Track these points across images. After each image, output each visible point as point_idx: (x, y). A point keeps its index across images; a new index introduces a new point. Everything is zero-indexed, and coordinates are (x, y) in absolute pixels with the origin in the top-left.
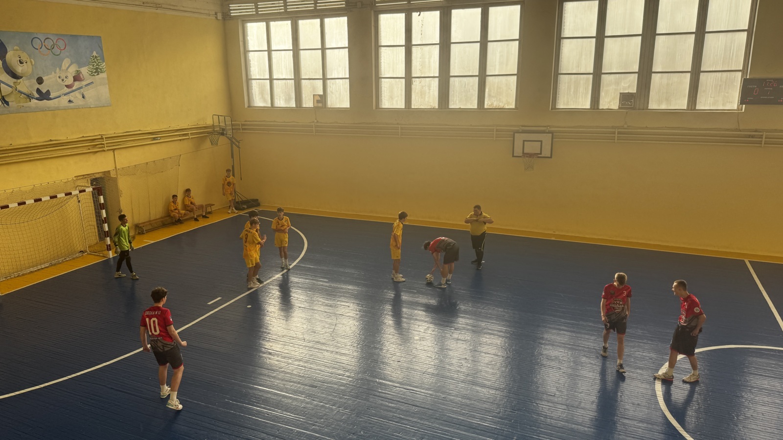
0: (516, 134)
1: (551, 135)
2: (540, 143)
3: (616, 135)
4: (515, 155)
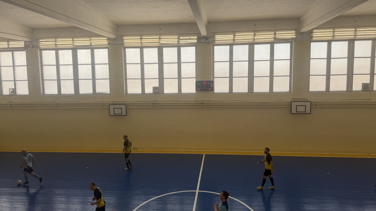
0: (110, 105)
1: (125, 105)
2: (121, 109)
3: (152, 105)
4: (110, 115)
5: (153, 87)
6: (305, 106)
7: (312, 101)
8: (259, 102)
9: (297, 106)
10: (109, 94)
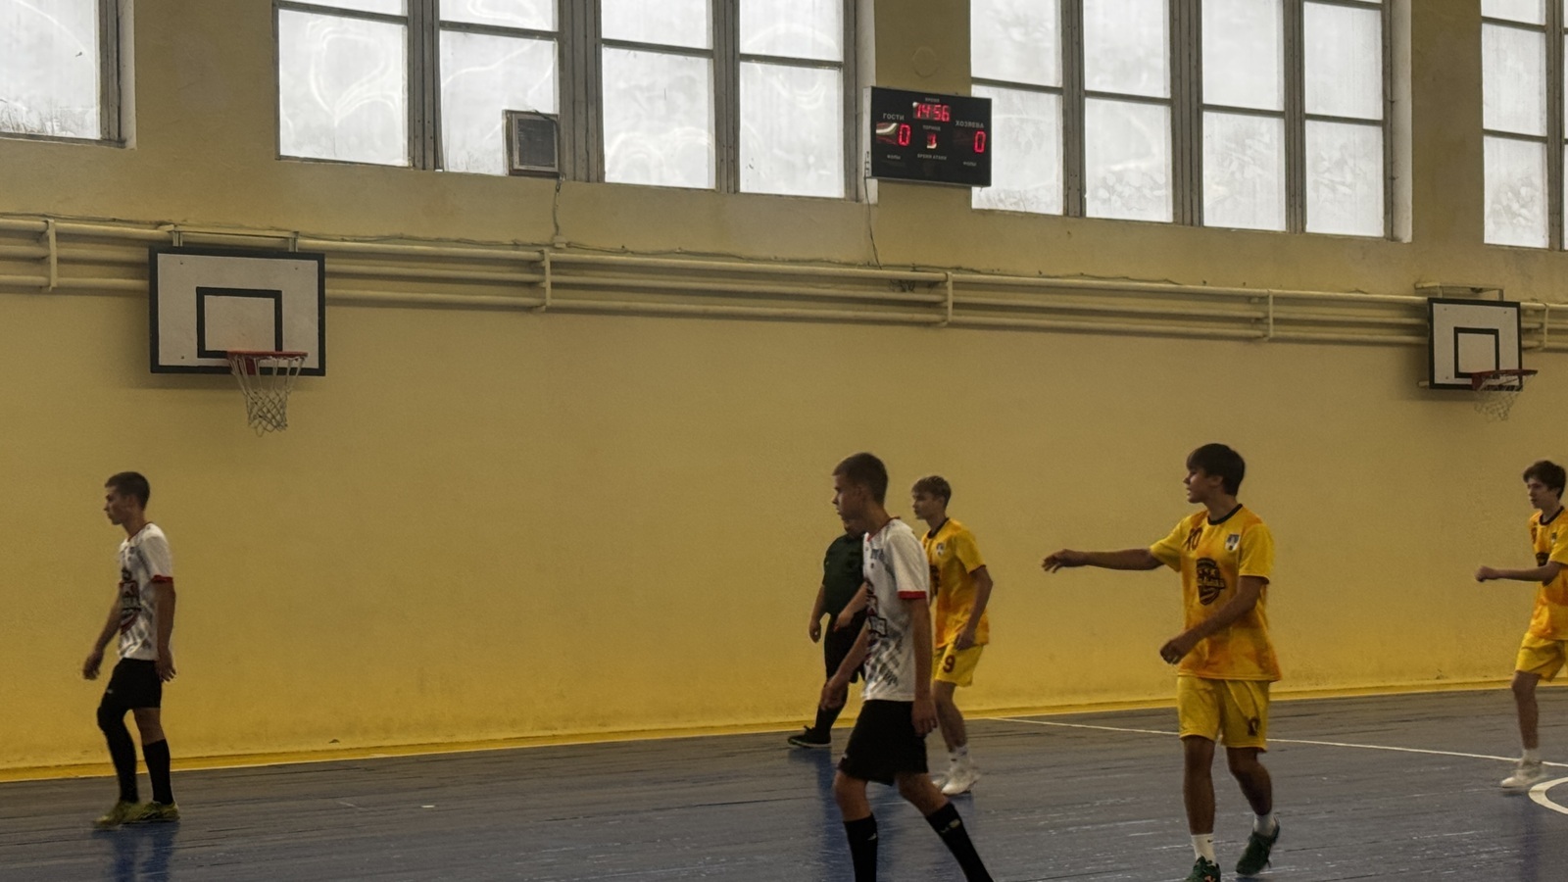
0: (161, 257)
1: (313, 264)
2: (272, 301)
3: (549, 278)
4: (163, 361)
5: (509, 114)
6: (1493, 337)
7: (1522, 304)
8: (1268, 296)
9: (1460, 335)
10: (97, 141)
